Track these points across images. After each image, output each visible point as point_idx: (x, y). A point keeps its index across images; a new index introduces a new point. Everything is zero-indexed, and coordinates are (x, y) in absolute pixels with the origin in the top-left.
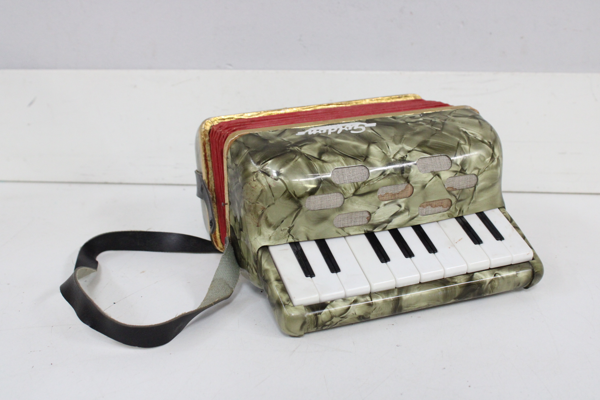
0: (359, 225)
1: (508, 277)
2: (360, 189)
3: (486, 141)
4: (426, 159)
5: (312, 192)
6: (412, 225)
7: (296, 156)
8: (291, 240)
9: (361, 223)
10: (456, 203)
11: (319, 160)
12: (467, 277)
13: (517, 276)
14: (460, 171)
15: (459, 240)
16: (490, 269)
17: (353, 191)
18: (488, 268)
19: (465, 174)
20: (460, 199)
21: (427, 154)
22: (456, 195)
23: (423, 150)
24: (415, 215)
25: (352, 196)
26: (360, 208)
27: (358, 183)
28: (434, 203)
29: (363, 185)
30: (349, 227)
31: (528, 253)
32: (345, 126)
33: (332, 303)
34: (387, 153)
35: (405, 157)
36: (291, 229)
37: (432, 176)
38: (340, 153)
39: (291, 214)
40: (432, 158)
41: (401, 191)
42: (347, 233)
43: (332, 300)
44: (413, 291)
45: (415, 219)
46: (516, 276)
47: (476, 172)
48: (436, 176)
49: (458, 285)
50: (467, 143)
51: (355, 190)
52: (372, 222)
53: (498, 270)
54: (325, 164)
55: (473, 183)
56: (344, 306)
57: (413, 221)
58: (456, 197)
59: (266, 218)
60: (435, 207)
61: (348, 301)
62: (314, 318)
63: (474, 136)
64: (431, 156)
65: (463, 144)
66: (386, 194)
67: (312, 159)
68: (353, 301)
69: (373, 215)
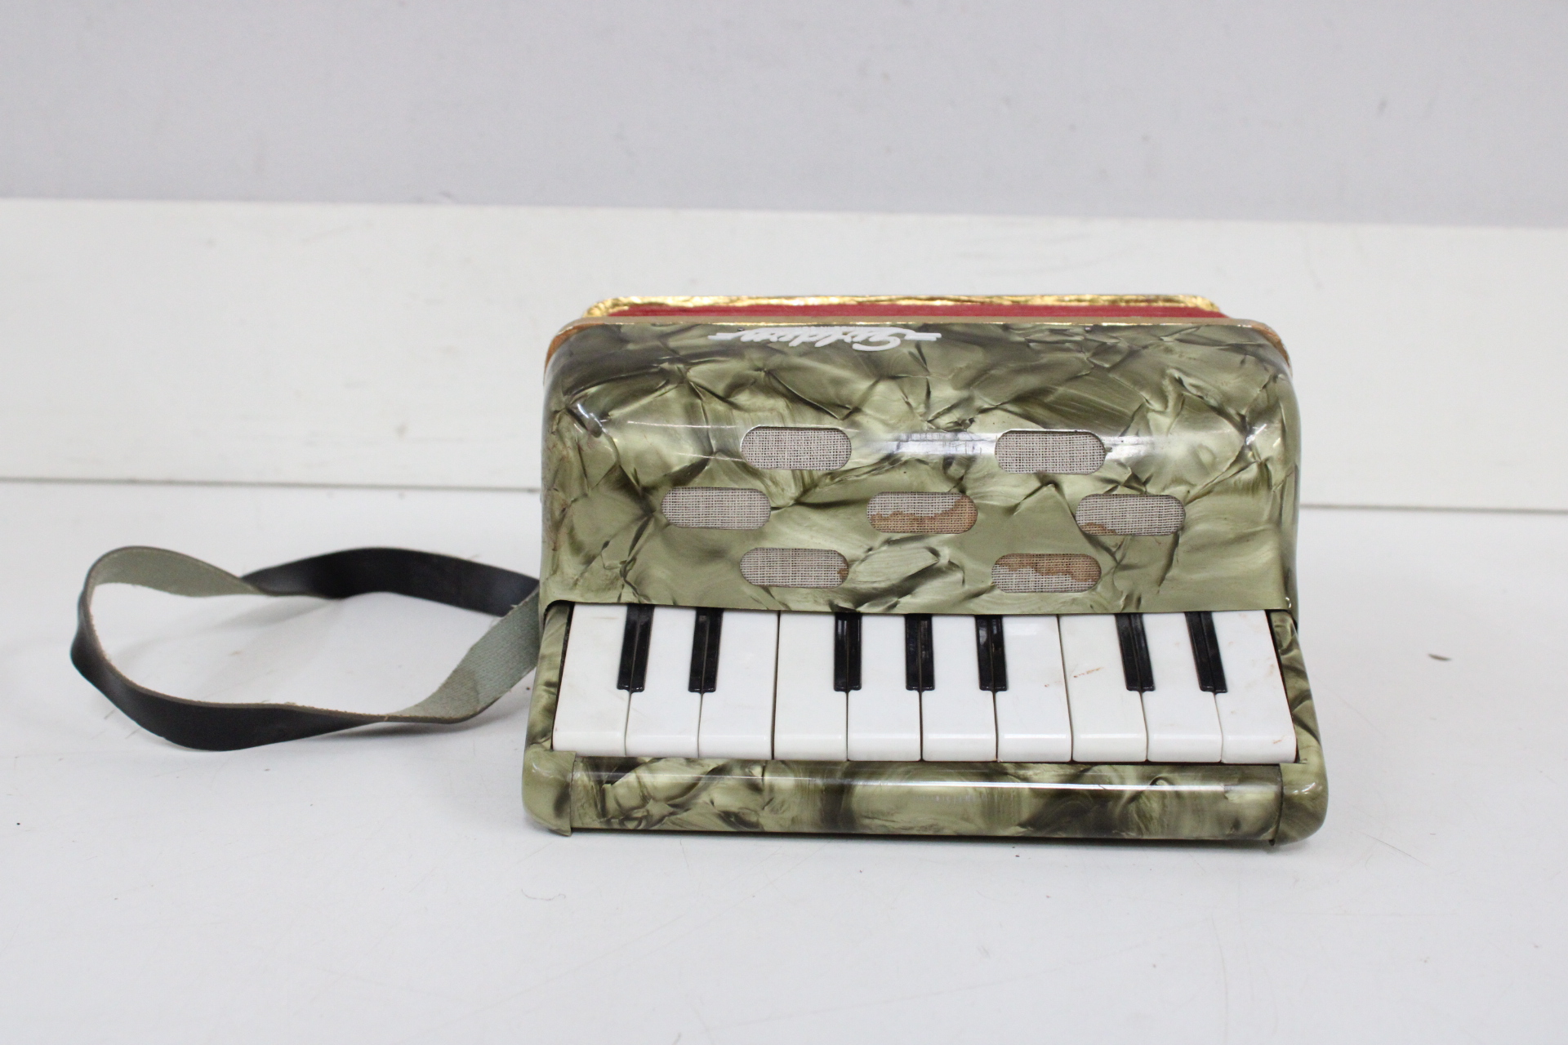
0: (817, 588)
1: (1195, 796)
2: (818, 489)
3: (1232, 411)
4: (1030, 437)
5: (683, 478)
6: (975, 613)
7: (667, 383)
8: (628, 596)
9: (822, 583)
10: (1114, 573)
11: (720, 402)
12: (1069, 770)
13: (1226, 798)
14: (1129, 480)
15: (1088, 673)
16: (1147, 763)
17: (793, 491)
18: (1144, 760)
19: (1144, 494)
20: (1124, 562)
21: (1034, 425)
22: (1114, 549)
23: (1025, 410)
24: (982, 586)
25: (793, 505)
26: (814, 540)
27: (814, 472)
28: (1044, 563)
29: (828, 481)
30: (786, 586)
31: (1277, 738)
32: (849, 332)
33: (655, 762)
34: (916, 408)
35: (966, 424)
36: (628, 568)
37: (1036, 484)
38: (783, 390)
39: (627, 528)
40: (1050, 438)
41: (940, 512)
42: (780, 602)
43: (658, 756)
44: (890, 777)
45: (984, 597)
46: (1223, 796)
47: (1179, 491)
48: (1050, 485)
49: (1032, 790)
50: (1170, 409)
51: (802, 489)
52: (853, 585)
53: (1173, 772)
54: (735, 413)
55: (1172, 523)
56: (687, 776)
57: (976, 600)
58: (1112, 555)
59: (571, 533)
60: (1047, 574)
61: (700, 767)
62: (595, 791)
63: (1199, 394)
64: (1045, 430)
65: (1154, 411)
66: (895, 514)
67: (704, 395)
68: (711, 768)
69: (854, 568)
